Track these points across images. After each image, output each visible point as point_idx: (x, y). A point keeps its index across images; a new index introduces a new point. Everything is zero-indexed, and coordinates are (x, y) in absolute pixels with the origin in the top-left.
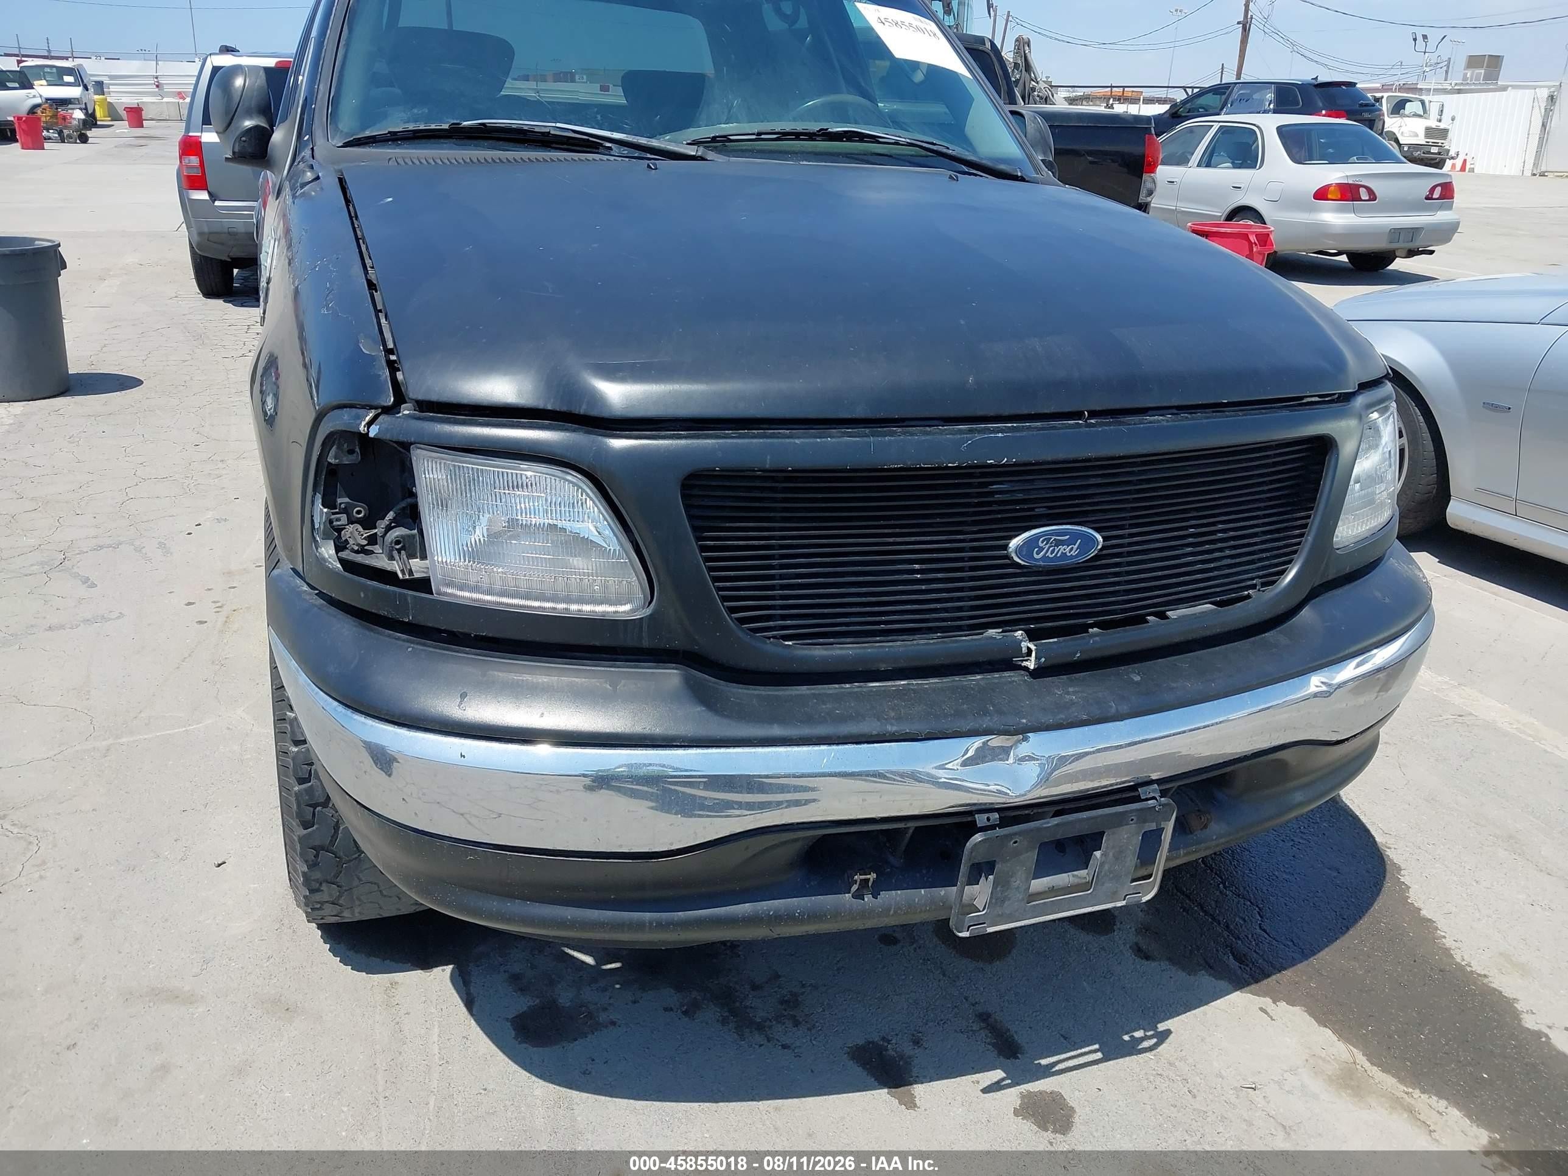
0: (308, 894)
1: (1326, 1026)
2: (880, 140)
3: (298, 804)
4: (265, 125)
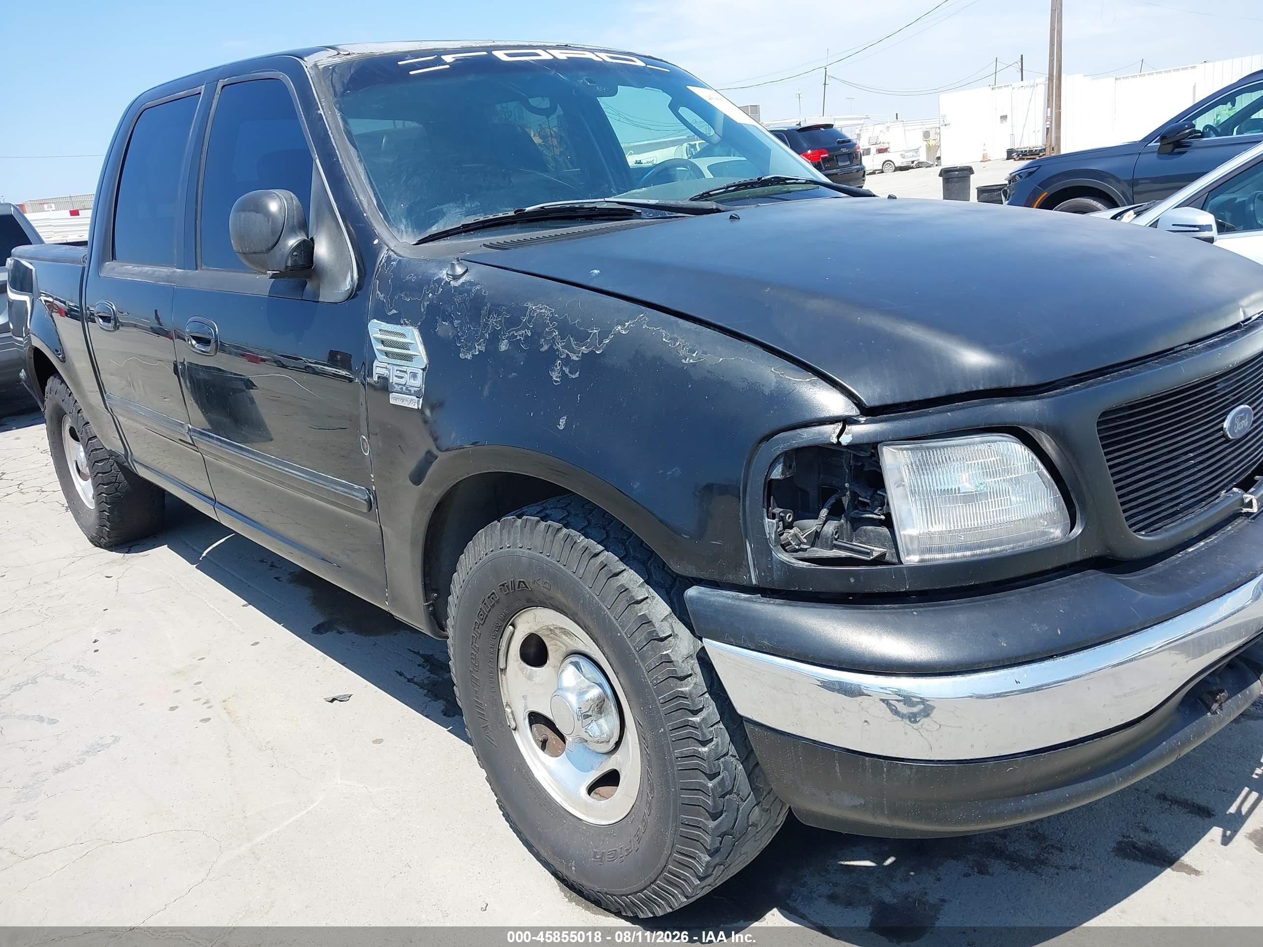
0: (699, 882)
3: (714, 798)
4: (306, 238)
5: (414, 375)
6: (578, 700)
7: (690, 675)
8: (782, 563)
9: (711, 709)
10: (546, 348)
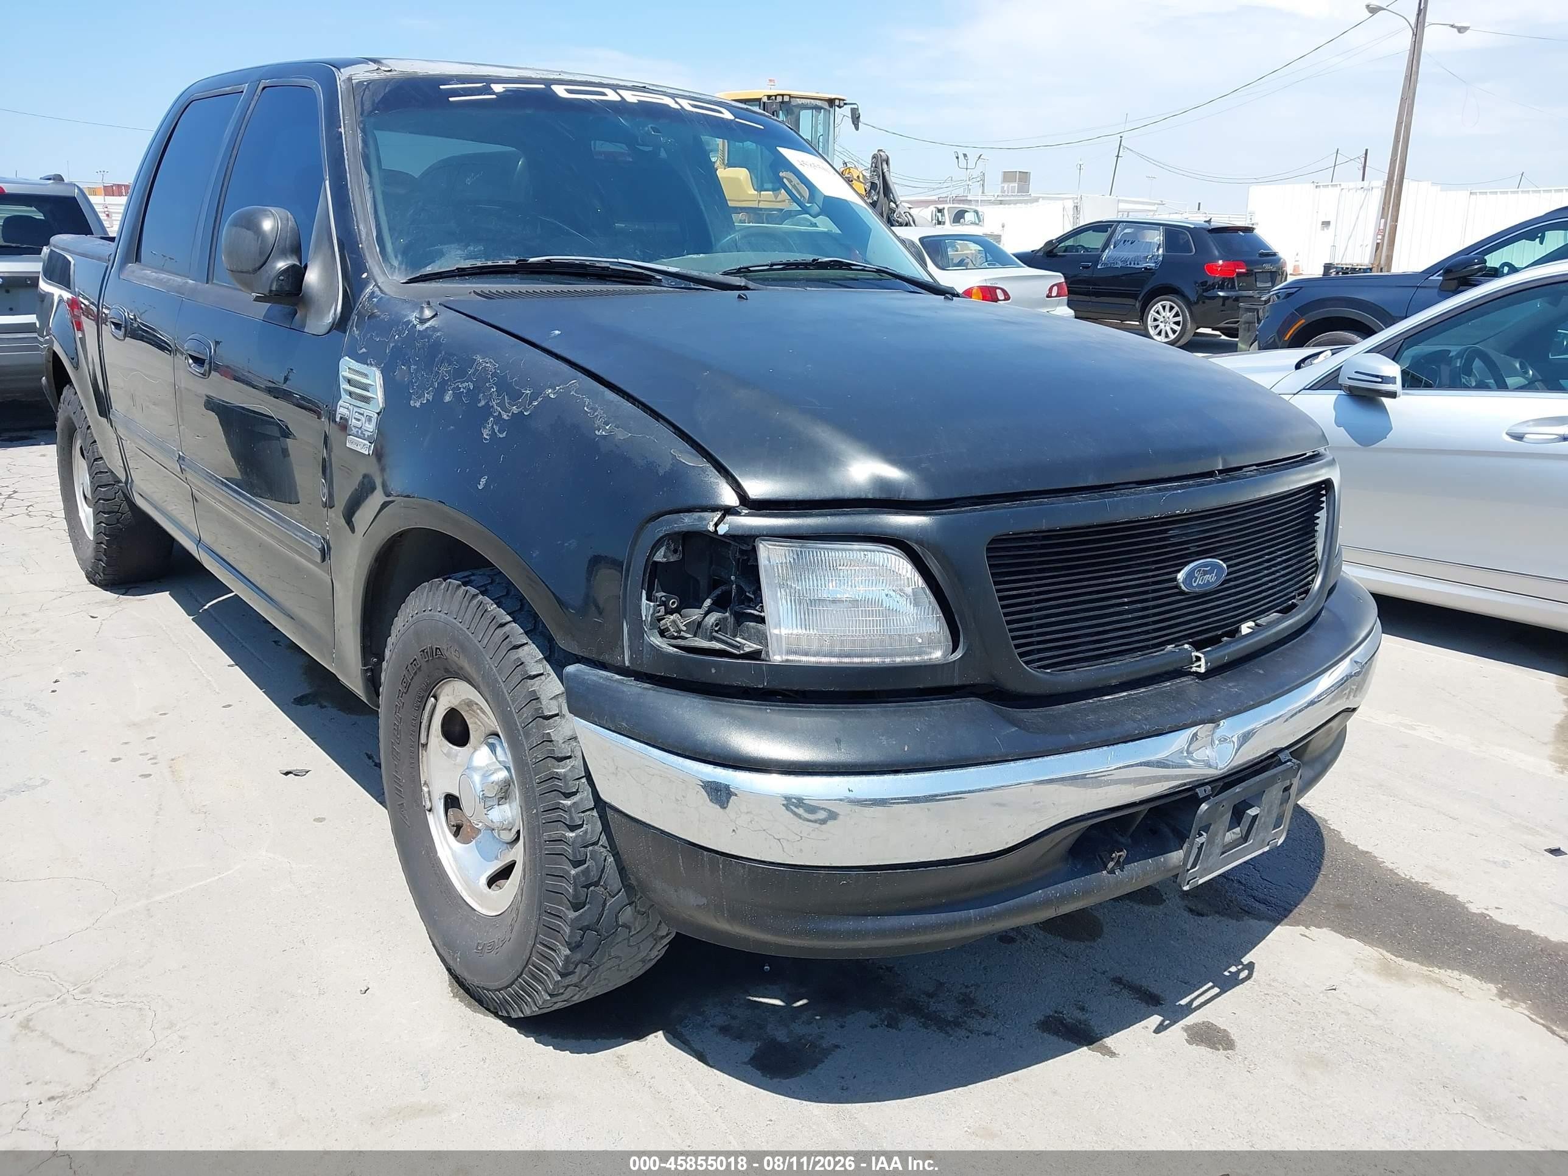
0: (560, 978)
1: (1351, 937)
2: (853, 267)
3: (575, 885)
4: (298, 264)
5: (370, 419)
6: (481, 781)
7: (570, 757)
8: (652, 647)
9: (586, 794)
10: (483, 403)
